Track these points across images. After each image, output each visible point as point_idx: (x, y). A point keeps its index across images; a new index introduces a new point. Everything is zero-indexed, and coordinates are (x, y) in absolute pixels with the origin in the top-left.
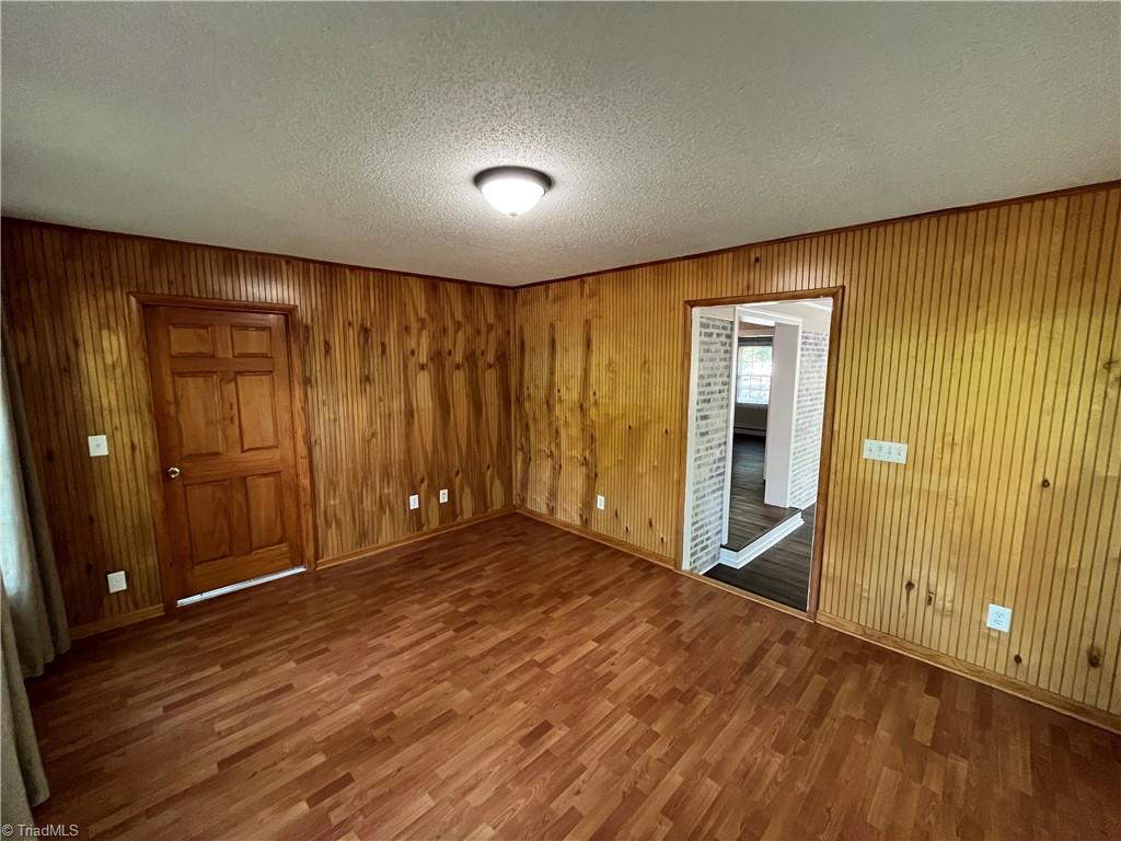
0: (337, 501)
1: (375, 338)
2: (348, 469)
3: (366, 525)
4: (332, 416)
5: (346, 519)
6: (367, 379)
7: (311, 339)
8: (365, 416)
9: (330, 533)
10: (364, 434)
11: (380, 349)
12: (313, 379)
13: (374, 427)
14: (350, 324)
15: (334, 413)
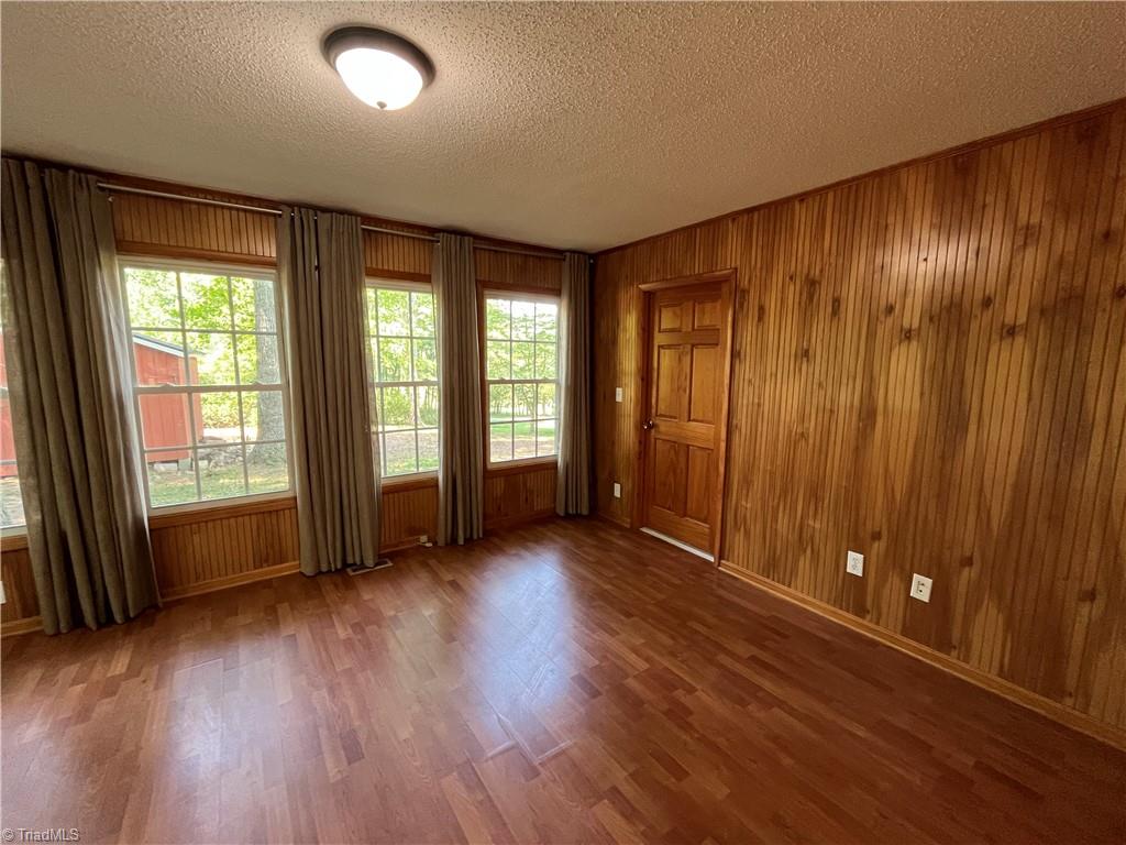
0: (749, 506)
1: (825, 295)
2: (765, 471)
3: (778, 552)
4: (756, 400)
5: (756, 530)
6: (806, 353)
7: (745, 304)
8: (795, 406)
9: (737, 538)
10: (790, 432)
11: (830, 309)
12: (742, 354)
13: (806, 425)
14: (791, 278)
15: (759, 398)
